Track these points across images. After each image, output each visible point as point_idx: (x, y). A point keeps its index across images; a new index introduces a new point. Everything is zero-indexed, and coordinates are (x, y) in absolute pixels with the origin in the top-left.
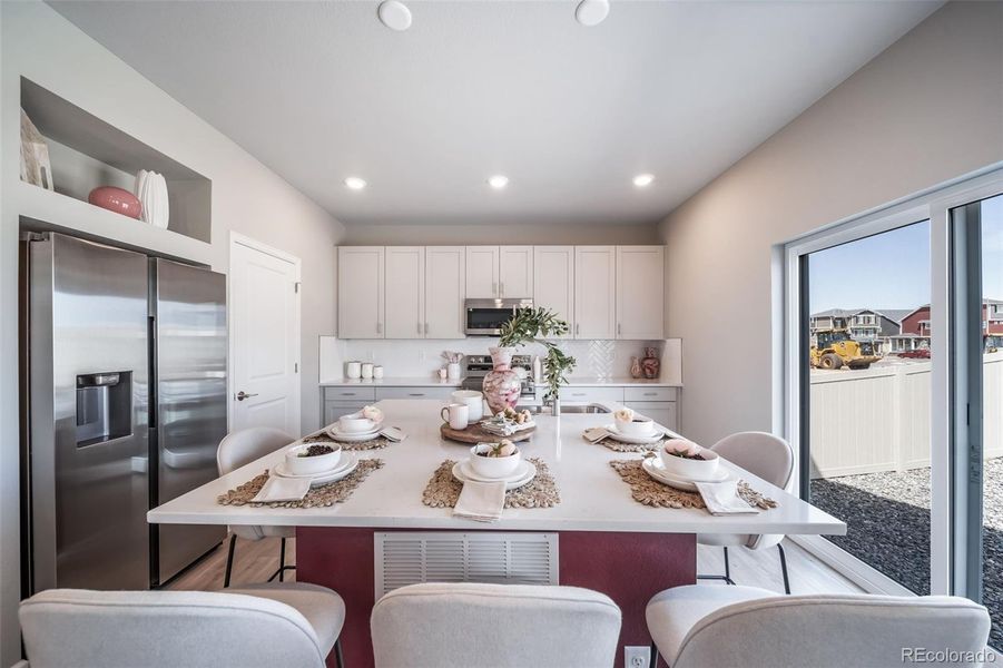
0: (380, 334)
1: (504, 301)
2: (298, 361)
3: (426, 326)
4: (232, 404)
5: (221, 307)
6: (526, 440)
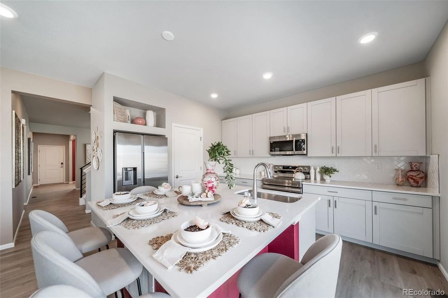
0: (236, 155)
2: (202, 166)
3: (253, 151)
6: (201, 206)
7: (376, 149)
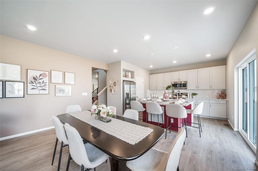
0: (156, 89)
1: (174, 82)
2: (144, 93)
4: (136, 98)
5: (135, 86)
7: (211, 87)
